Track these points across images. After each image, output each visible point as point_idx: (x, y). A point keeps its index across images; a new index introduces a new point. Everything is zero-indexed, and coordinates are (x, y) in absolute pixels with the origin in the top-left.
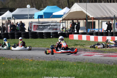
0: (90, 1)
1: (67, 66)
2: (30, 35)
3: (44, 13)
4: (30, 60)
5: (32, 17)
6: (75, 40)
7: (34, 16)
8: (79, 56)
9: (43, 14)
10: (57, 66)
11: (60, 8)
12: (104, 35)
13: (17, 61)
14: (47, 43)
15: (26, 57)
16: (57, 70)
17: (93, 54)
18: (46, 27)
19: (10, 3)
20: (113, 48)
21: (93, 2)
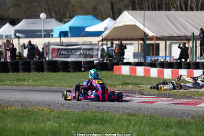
0: (151, 8)
1: (110, 121)
2: (45, 67)
3: (70, 28)
4: (46, 110)
5: (48, 34)
6: (124, 76)
7: (52, 33)
8: (131, 103)
9: (67, 30)
10: (93, 120)
11: (98, 19)
12: (174, 67)
13: (23, 112)
14: (76, 80)
15: (39, 103)
16: (93, 127)
17: (155, 100)
18: (73, 52)
19: (11, 10)
20: (190, 90)
21: (155, 10)
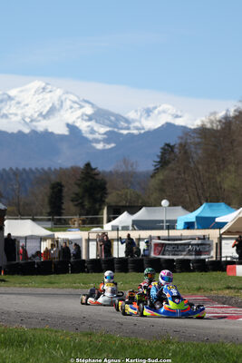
3: (197, 217)
9: (194, 220)
